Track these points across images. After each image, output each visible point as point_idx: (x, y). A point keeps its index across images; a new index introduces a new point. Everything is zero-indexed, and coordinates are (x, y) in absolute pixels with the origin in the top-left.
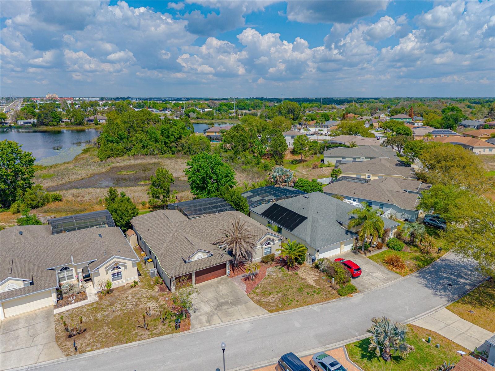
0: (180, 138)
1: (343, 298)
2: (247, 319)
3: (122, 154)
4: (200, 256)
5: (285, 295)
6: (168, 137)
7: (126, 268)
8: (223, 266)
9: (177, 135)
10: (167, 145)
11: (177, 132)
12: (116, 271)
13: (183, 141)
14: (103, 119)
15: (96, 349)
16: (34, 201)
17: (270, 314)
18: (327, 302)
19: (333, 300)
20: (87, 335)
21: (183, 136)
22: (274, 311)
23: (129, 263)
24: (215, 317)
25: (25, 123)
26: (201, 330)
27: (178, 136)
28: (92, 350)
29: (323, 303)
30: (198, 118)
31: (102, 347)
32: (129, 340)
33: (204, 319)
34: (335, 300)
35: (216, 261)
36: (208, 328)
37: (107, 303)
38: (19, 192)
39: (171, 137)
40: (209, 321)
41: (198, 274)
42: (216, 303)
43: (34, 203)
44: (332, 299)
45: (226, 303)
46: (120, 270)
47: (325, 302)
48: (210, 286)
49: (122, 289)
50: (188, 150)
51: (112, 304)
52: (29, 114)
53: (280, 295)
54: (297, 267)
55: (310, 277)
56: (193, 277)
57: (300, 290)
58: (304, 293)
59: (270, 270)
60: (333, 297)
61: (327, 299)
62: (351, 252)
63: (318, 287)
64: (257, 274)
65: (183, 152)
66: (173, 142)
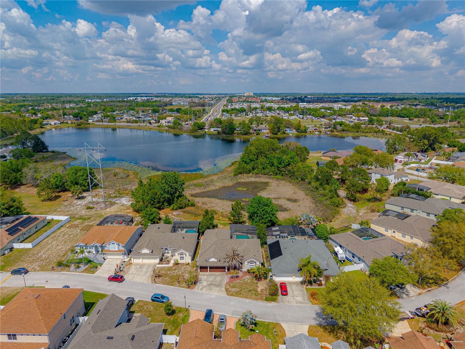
0: (288, 165)
1: (265, 302)
2: (216, 294)
3: (248, 172)
4: (213, 260)
5: (241, 290)
6: (280, 164)
8: (224, 268)
10: (279, 169)
12: (181, 256)
13: (289, 168)
14: (264, 130)
15: (161, 284)
16: (181, 205)
17: (226, 296)
19: (259, 301)
20: (161, 278)
21: (291, 164)
22: (230, 295)
23: (187, 254)
24: (205, 288)
25: (214, 130)
26: (196, 291)
27: (287, 164)
28: (159, 284)
30: (343, 130)
31: (163, 284)
32: (171, 285)
33: (201, 287)
35: (219, 265)
36: (199, 291)
37: (174, 268)
38: (176, 199)
39: (282, 164)
40: (201, 289)
41: (211, 268)
42: (210, 283)
43: (181, 206)
45: (214, 285)
46: (183, 256)
47: (255, 300)
48: (215, 275)
49: (183, 264)
50: (293, 175)
51: (175, 270)
52: (218, 123)
53: (239, 290)
54: (261, 280)
55: (262, 287)
56: (209, 268)
57: (250, 291)
58: (250, 293)
59: (247, 277)
60: (262, 299)
61: (257, 299)
62: (300, 282)
63: (260, 293)
64: (239, 277)
65: (289, 176)
66: (283, 167)
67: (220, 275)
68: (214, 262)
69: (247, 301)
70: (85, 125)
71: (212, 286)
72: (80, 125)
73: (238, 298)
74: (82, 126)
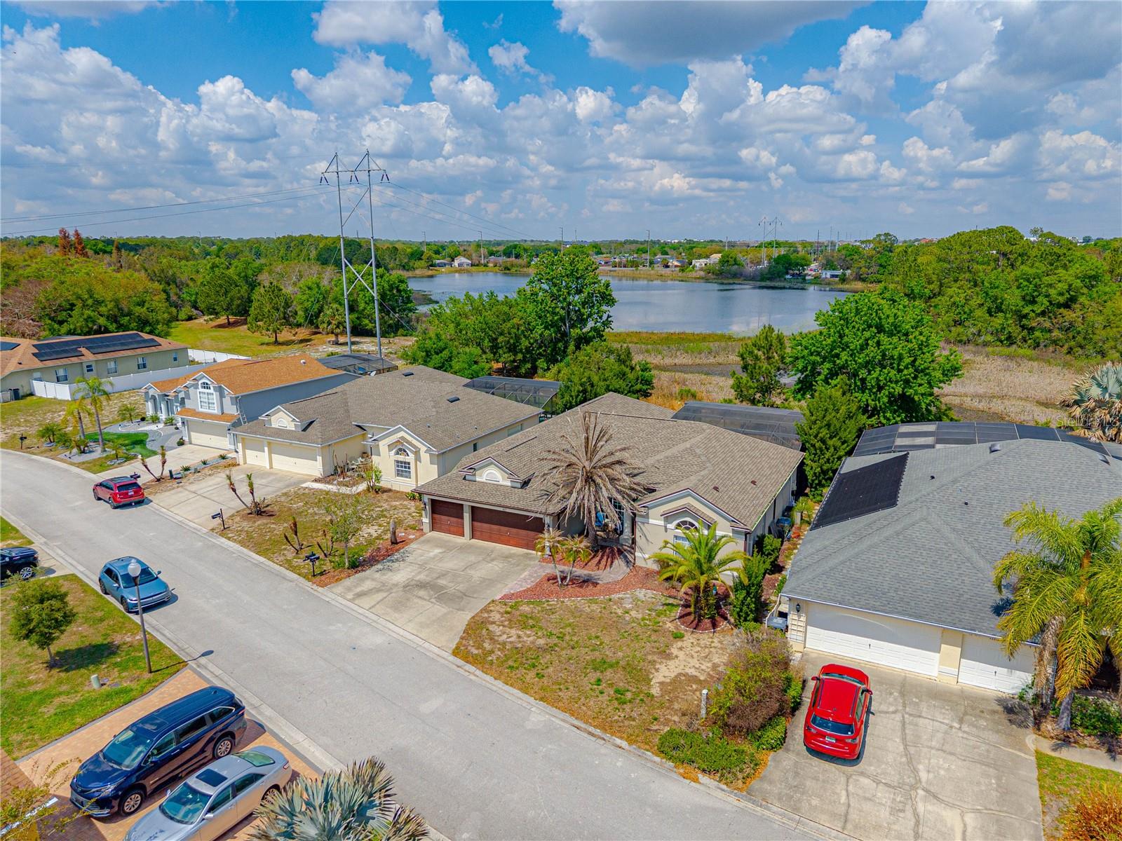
0: (1067, 304)
1: (657, 759)
2: (401, 632)
4: (492, 475)
6: (1033, 302)
7: (418, 459)
8: (538, 524)
9: (1061, 294)
10: (1025, 321)
11: (1062, 286)
12: (401, 458)
13: (1069, 315)
17: (448, 654)
18: (598, 732)
19: (618, 741)
20: (261, 521)
21: (1082, 299)
22: (464, 656)
23: (424, 450)
24: (382, 595)
25: (833, 276)
26: (331, 597)
27: (1061, 299)
28: (229, 538)
29: (583, 726)
31: (241, 542)
33: (366, 587)
34: (624, 744)
39: (1039, 300)
41: (478, 514)
42: (427, 580)
44: (621, 738)
45: (439, 590)
46: (407, 459)
47: (591, 729)
50: (1083, 343)
53: (541, 642)
54: (714, 625)
55: (694, 662)
56: (467, 516)
57: (601, 665)
58: (594, 676)
59: (641, 594)
60: (639, 736)
61: (609, 726)
62: (1000, 701)
63: (655, 691)
64: (595, 584)
65: (1066, 346)
66: (1043, 313)
67: (507, 557)
68: (498, 487)
69: (538, 714)
70: (518, 269)
71: (422, 593)
72: (509, 270)
73: (499, 684)
74: (513, 270)
